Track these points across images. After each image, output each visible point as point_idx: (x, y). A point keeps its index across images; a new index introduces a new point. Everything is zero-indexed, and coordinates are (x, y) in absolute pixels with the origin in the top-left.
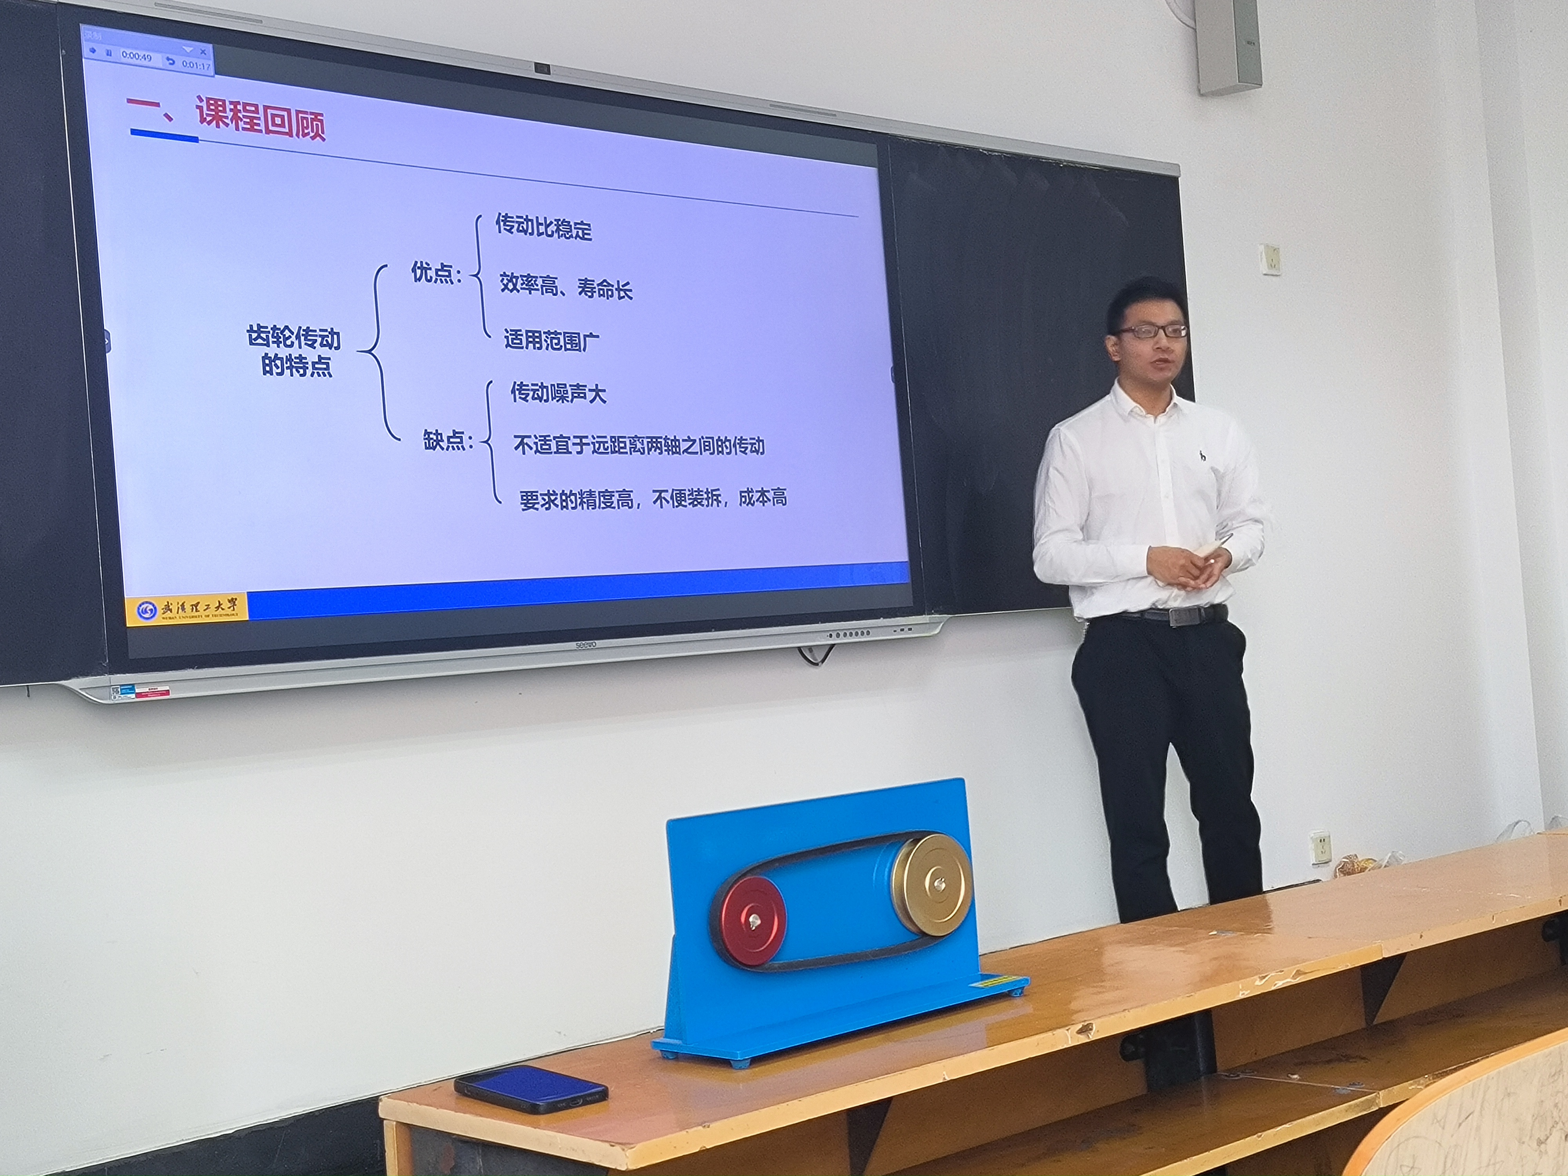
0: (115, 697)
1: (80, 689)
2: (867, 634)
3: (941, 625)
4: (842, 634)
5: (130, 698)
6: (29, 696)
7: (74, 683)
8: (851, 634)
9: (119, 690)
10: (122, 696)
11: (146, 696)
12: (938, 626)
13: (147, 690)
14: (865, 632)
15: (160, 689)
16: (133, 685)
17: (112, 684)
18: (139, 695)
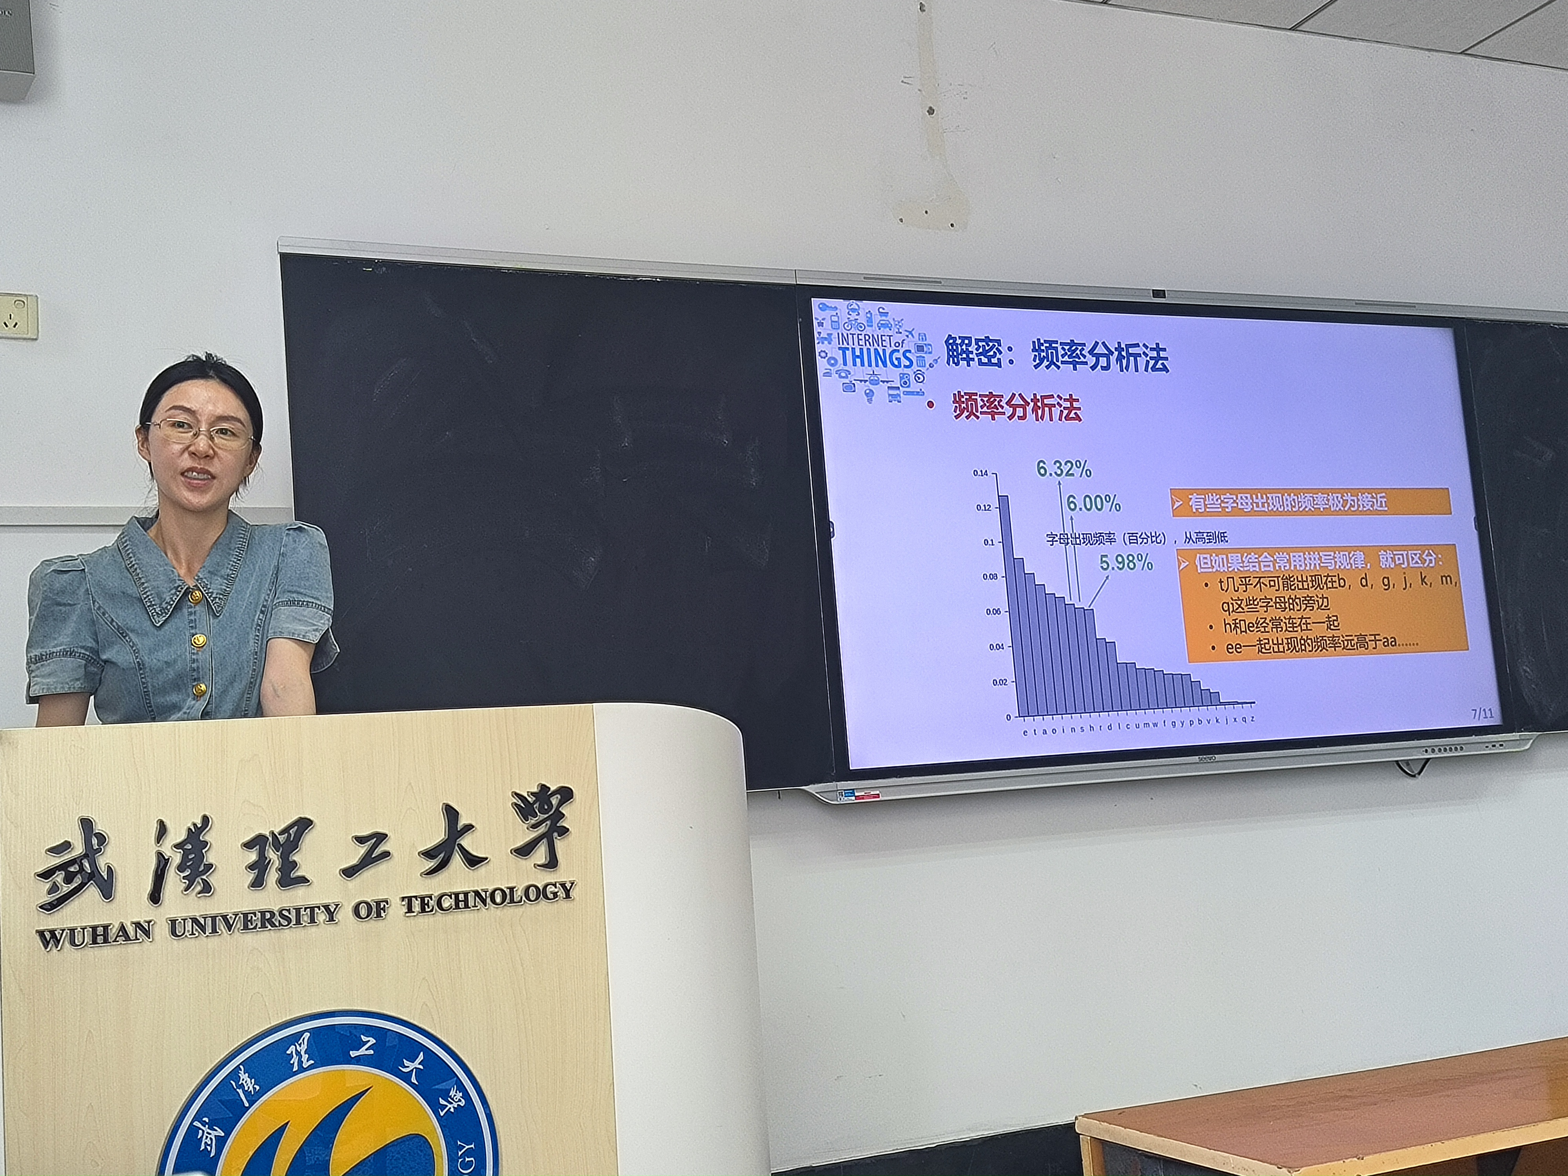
0: (840, 799)
1: (816, 793)
2: (1461, 750)
3: (1532, 741)
4: (1436, 749)
5: (851, 800)
6: (779, 798)
7: (811, 788)
8: (1445, 750)
9: (843, 793)
10: (846, 798)
11: (863, 799)
12: (1528, 742)
13: (863, 794)
14: (1458, 747)
15: (872, 793)
16: (853, 790)
17: (839, 789)
18: (857, 797)
